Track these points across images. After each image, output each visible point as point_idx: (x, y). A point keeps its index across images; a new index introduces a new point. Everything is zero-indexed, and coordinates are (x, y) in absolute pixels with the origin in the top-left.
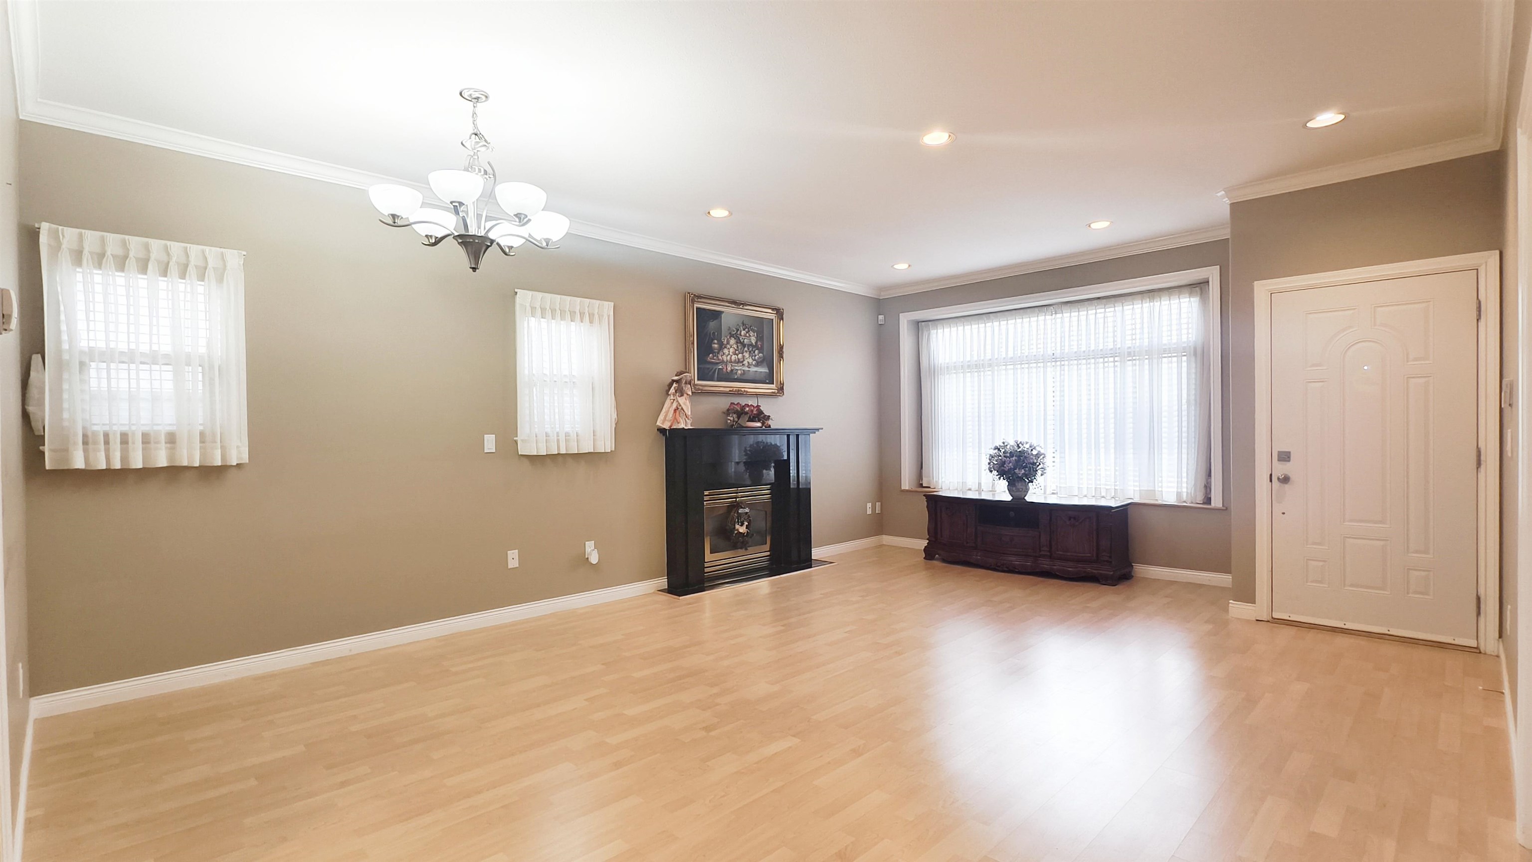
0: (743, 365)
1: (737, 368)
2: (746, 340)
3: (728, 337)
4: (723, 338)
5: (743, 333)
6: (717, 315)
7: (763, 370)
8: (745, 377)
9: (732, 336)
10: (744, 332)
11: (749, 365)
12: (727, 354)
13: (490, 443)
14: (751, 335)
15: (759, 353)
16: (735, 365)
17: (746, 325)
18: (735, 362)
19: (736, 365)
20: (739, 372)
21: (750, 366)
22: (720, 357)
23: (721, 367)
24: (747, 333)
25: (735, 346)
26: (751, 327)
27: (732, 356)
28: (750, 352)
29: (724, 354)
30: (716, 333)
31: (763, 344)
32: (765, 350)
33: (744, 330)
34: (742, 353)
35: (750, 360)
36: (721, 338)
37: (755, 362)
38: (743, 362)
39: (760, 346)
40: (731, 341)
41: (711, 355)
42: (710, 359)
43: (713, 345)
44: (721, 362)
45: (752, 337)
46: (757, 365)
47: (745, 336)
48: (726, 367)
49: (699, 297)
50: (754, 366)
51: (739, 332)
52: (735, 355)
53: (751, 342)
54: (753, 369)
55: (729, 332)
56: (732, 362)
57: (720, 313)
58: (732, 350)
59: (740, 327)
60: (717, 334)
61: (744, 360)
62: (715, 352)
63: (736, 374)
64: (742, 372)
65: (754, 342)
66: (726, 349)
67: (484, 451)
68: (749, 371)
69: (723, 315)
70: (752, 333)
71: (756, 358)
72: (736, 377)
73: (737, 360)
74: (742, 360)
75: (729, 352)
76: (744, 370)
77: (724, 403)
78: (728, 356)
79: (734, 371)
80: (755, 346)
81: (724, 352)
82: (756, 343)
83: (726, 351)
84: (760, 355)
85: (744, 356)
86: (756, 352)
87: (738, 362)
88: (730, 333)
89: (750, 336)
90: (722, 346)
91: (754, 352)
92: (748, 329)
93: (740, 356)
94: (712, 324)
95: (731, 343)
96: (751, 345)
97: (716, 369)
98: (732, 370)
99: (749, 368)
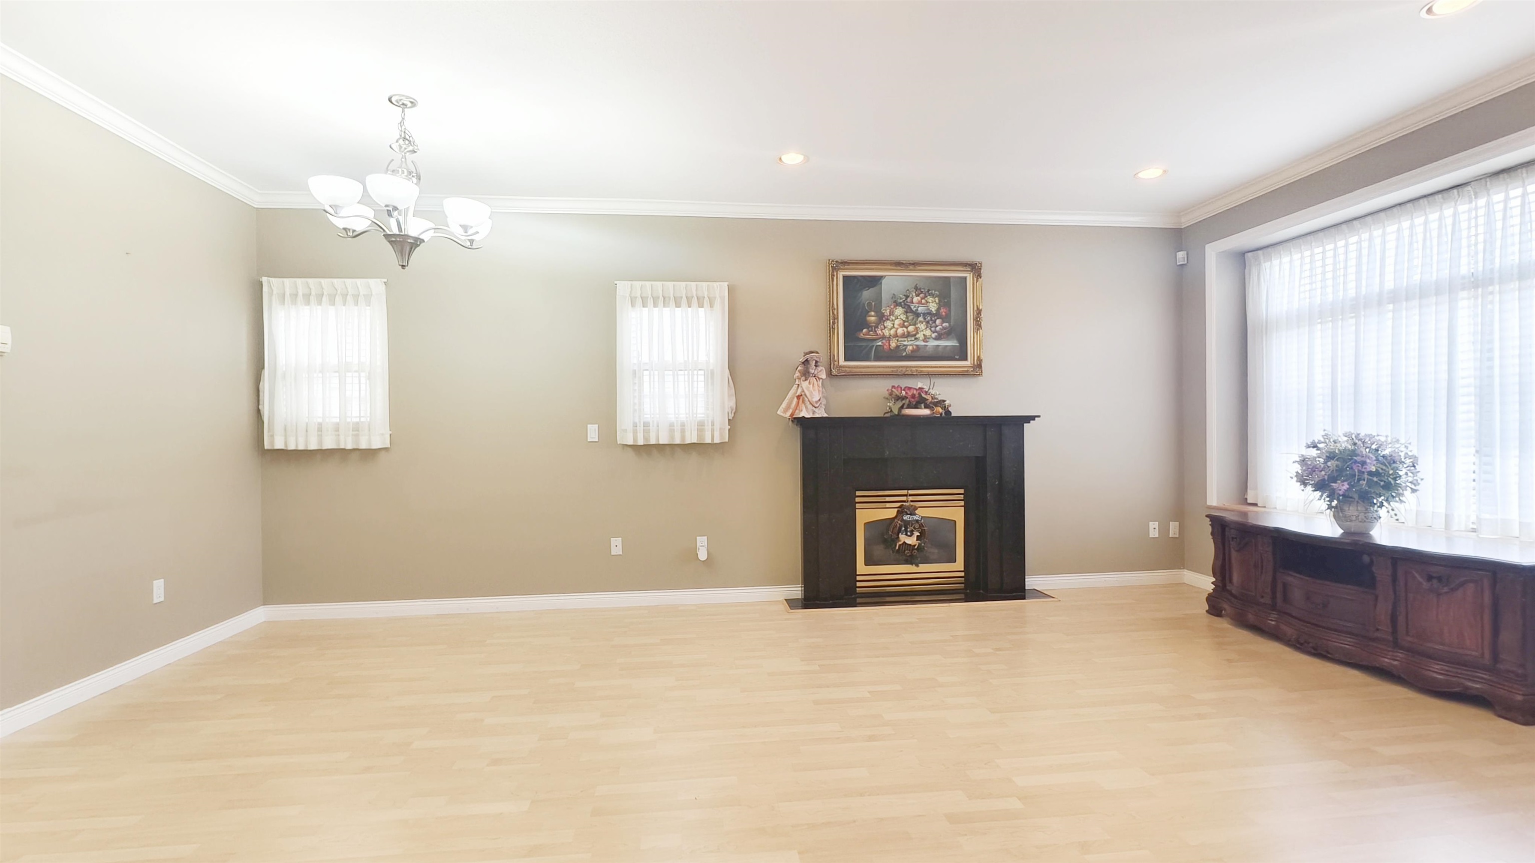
0: (916, 339)
1: (906, 343)
2: (920, 309)
3: (892, 307)
4: (883, 309)
5: (916, 299)
6: (875, 281)
7: (950, 343)
8: (918, 354)
9: (897, 304)
10: (919, 298)
11: (926, 339)
12: (889, 327)
13: (593, 432)
14: (930, 301)
15: (943, 322)
16: (903, 339)
17: (920, 289)
18: (903, 336)
19: (906, 339)
20: (910, 348)
21: (928, 340)
22: (879, 332)
23: (880, 343)
24: (922, 299)
25: (903, 317)
26: (929, 290)
27: (897, 329)
28: (928, 322)
29: (885, 328)
30: (873, 303)
31: (950, 311)
32: (952, 318)
33: (917, 295)
34: (915, 324)
35: (928, 333)
36: (881, 308)
37: (936, 334)
38: (915, 335)
39: (944, 314)
40: (896, 311)
41: (865, 330)
42: (863, 335)
43: (868, 318)
44: (880, 338)
45: (931, 304)
46: (936, 339)
47: (920, 303)
48: (889, 343)
49: (844, 263)
50: (933, 339)
51: (909, 300)
52: (902, 327)
53: (929, 309)
54: (933, 343)
55: (894, 299)
56: (898, 336)
57: (880, 278)
58: (897, 322)
59: (910, 293)
60: (875, 304)
61: (917, 333)
62: (872, 327)
63: (905, 351)
64: (914, 347)
65: (934, 310)
66: (888, 321)
67: (587, 440)
68: (927, 346)
69: (884, 281)
70: (930, 299)
71: (938, 329)
72: (904, 354)
73: (906, 333)
74: (914, 333)
75: (894, 324)
76: (916, 345)
77: (883, 387)
78: (891, 329)
79: (901, 348)
80: (938, 315)
81: (885, 325)
82: (938, 310)
83: (888, 324)
84: (944, 325)
85: (917, 329)
86: (938, 322)
87: (909, 335)
88: (895, 302)
89: (927, 302)
90: (882, 318)
91: (935, 322)
92: (925, 294)
93: (911, 328)
94: (867, 295)
95: (896, 313)
96: (930, 313)
97: (874, 346)
98: (898, 347)
99: (927, 342)
